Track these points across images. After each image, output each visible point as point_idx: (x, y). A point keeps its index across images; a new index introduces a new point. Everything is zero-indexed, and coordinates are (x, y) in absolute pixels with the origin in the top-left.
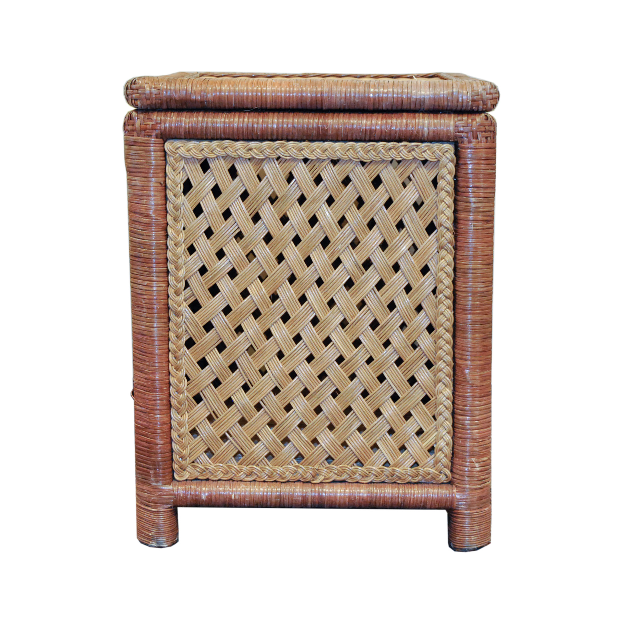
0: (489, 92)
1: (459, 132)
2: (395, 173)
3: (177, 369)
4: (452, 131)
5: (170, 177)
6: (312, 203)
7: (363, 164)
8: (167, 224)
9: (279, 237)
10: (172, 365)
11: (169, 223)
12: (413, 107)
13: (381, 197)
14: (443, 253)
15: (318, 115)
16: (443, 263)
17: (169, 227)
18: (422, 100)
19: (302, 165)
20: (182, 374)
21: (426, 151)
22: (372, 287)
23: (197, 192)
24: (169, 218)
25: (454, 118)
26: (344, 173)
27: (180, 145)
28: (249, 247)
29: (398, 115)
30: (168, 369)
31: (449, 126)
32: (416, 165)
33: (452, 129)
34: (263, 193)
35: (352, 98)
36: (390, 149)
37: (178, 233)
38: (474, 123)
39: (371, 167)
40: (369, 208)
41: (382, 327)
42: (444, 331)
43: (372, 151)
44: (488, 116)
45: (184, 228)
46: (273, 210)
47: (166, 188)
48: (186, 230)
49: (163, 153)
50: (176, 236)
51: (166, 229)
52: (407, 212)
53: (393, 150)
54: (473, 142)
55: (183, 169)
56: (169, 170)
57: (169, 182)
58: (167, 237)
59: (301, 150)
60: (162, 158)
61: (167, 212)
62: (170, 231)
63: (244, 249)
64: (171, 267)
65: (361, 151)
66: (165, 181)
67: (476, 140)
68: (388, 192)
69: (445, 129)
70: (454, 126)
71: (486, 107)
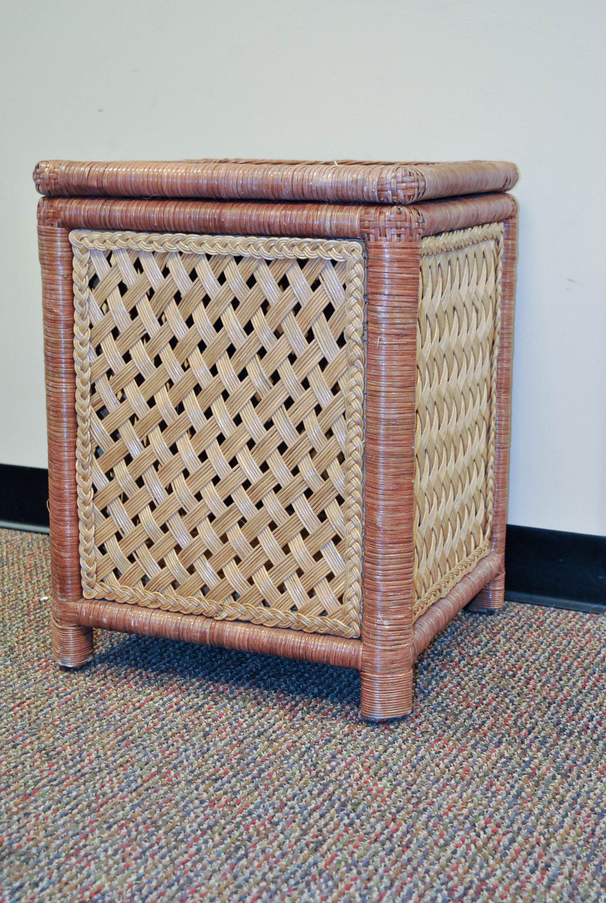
0: (400, 180)
1: (365, 228)
2: (303, 275)
3: (85, 478)
4: (356, 227)
5: (77, 271)
6: (215, 306)
7: (268, 262)
8: (74, 321)
9: (184, 342)
10: (79, 474)
11: (75, 320)
12: (315, 197)
13: (288, 302)
14: (354, 370)
15: (217, 204)
16: (353, 382)
17: (75, 325)
18: (323, 188)
19: (205, 261)
20: (89, 484)
21: (332, 249)
22: (279, 405)
23: (103, 288)
24: (76, 315)
25: (361, 210)
26: (248, 272)
27: (84, 235)
28: (155, 351)
29: (300, 206)
30: (75, 479)
31: (352, 221)
32: (323, 266)
33: (357, 224)
34: (167, 292)
35: (249, 186)
36: (293, 246)
37: (83, 331)
38: (382, 217)
39: (277, 266)
40: (274, 314)
41: (291, 452)
42: (353, 462)
43: (274, 247)
44: (402, 209)
45: (91, 326)
46: (178, 311)
47: (72, 282)
48: (93, 329)
49: (67, 244)
50: (82, 335)
51: (72, 326)
52: (317, 319)
53: (296, 247)
54: (381, 240)
55: (90, 262)
56: (75, 262)
57: (75, 276)
58: (73, 335)
59: (201, 244)
60: (65, 250)
61: (74, 309)
62: (76, 329)
63: (150, 353)
64: (77, 368)
65: (262, 247)
66: (71, 274)
67: (384, 238)
68: (295, 296)
69: (349, 224)
70: (359, 221)
71: (398, 199)
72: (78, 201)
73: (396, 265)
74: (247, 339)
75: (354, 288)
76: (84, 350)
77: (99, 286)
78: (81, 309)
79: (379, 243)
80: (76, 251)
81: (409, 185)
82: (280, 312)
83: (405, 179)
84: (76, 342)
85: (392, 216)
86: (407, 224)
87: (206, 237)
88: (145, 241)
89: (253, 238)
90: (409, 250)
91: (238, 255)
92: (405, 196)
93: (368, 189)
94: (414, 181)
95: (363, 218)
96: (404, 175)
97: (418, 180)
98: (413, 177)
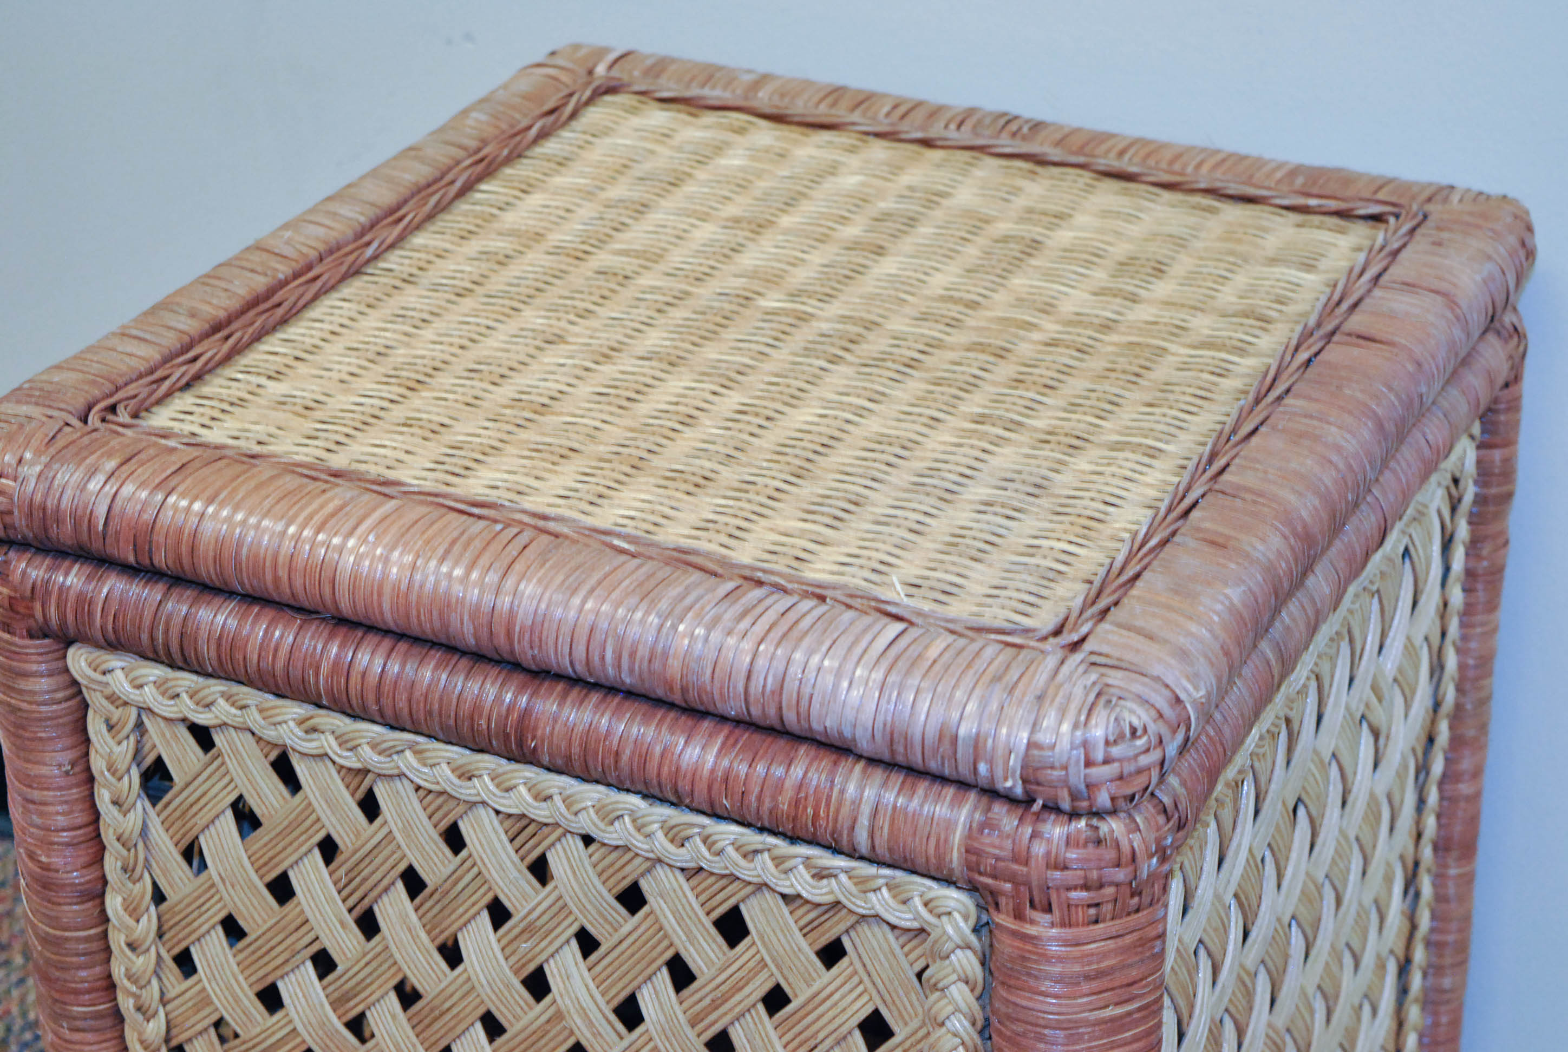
0: (1100, 755)
1: (980, 874)
2: (791, 921)
4: (955, 864)
5: (100, 750)
6: (526, 936)
8: (104, 881)
9: (436, 1002)
11: (109, 877)
13: (747, 978)
15: (518, 680)
17: (108, 889)
18: (847, 734)
21: (879, 889)
23: (184, 806)
24: (111, 865)
25: (972, 812)
26: (620, 875)
27: (115, 664)
28: (352, 1003)
29: (777, 747)
32: (849, 921)
33: (956, 856)
34: (377, 861)
36: (757, 852)
37: (134, 912)
38: (1039, 848)
40: (707, 1001)
43: (697, 840)
44: (1104, 828)
45: (159, 897)
46: (414, 917)
47: (90, 780)
48: (164, 906)
49: (62, 679)
50: (131, 922)
51: (102, 895)
52: (838, 1043)
53: (766, 855)
54: (1032, 922)
55: (139, 725)
56: (95, 726)
57: (98, 764)
58: (104, 919)
59: (468, 776)
60: (60, 695)
61: (103, 848)
62: (114, 903)
63: (336, 1004)
64: (126, 1004)
65: (660, 835)
66: (87, 754)
67: (1048, 917)
68: (766, 965)
69: (931, 851)
70: (963, 850)
71: (1091, 806)
72: (87, 569)
73: (1086, 987)
74: (626, 1043)
75: (950, 1008)
76: (143, 963)
77: (175, 798)
78: (125, 852)
79: (1031, 930)
80: (95, 699)
81: (1129, 768)
82: (725, 999)
83: (1116, 751)
84: (117, 940)
85: (1072, 855)
86: (1121, 875)
87: (487, 762)
88: (300, 723)
89: (635, 801)
90: (1128, 939)
91: (583, 832)
92: (1113, 799)
93: (991, 770)
94: (1148, 750)
95: (976, 845)
96: (1111, 738)
97: (1161, 742)
98: (1145, 739)
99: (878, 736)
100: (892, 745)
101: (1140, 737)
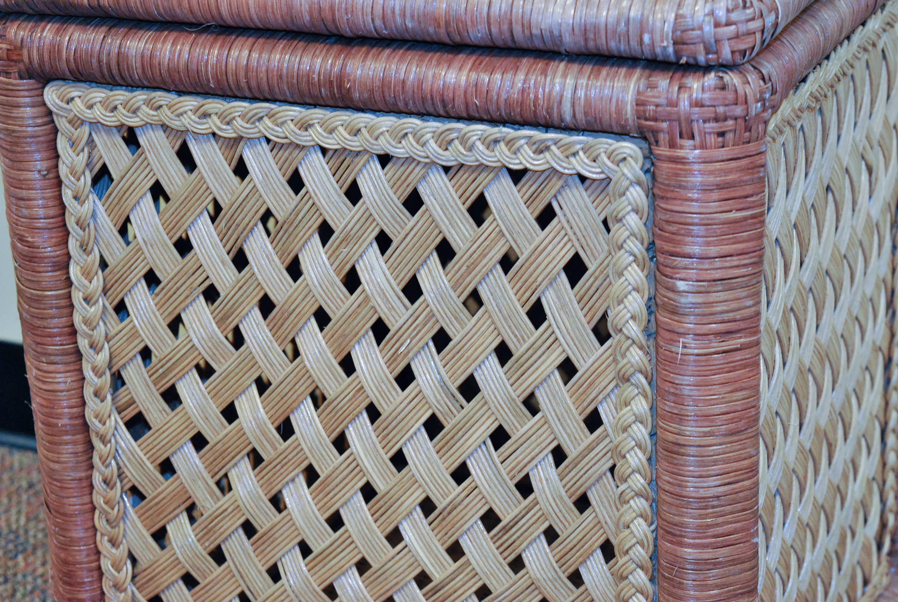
0: (723, 20)
1: (646, 119)
2: (518, 196)
3: (114, 542)
4: (629, 115)
5: (66, 161)
6: (344, 244)
7: (447, 169)
8: (69, 256)
9: (286, 307)
10: (102, 535)
11: (72, 253)
12: (538, 44)
13: (490, 247)
14: (630, 391)
15: (336, 48)
16: (627, 414)
17: (72, 262)
18: (556, 33)
19: (317, 158)
20: (121, 552)
21: (577, 152)
22: (480, 440)
23: (120, 194)
24: (73, 245)
25: (639, 79)
26: (405, 185)
27: (75, 94)
28: (230, 319)
29: (508, 61)
30: (95, 543)
31: (620, 102)
32: (560, 183)
33: (629, 111)
34: (246, 209)
35: (399, 20)
36: (496, 141)
37: (88, 275)
38: (685, 96)
39: (462, 176)
40: (464, 268)
41: (506, 529)
42: (634, 566)
43: (456, 142)
44: (727, 78)
45: (104, 265)
46: (270, 247)
47: (59, 183)
48: (107, 270)
49: (42, 109)
50: (86, 282)
51: (67, 267)
52: (551, 284)
53: (502, 144)
54: (682, 147)
55: (91, 142)
56: (62, 144)
57: (63, 170)
58: (69, 283)
59: (306, 126)
60: (39, 121)
61: (68, 233)
62: (74, 271)
63: (220, 322)
64: (83, 343)
65: (432, 142)
66: (57, 166)
67: (691, 142)
68: (503, 235)
69: (613, 109)
70: (634, 103)
71: (718, 58)
72: (55, 26)
73: (715, 195)
74: (410, 312)
75: (627, 233)
76: (94, 311)
77: (115, 190)
78: (81, 232)
79: (680, 153)
80: (62, 123)
81: (743, 28)
82: (475, 264)
83: (734, 16)
84: (77, 297)
85: (706, 95)
86: (739, 111)
87: (318, 113)
88: (195, 111)
89: (415, 121)
90: (744, 162)
91: (382, 152)
92: (733, 52)
93: (652, 39)
94: (753, 19)
95: (642, 98)
96: (730, 7)
97: (762, 15)
98: (752, 10)
99: (577, 31)
100: (585, 33)
101: (749, 8)
